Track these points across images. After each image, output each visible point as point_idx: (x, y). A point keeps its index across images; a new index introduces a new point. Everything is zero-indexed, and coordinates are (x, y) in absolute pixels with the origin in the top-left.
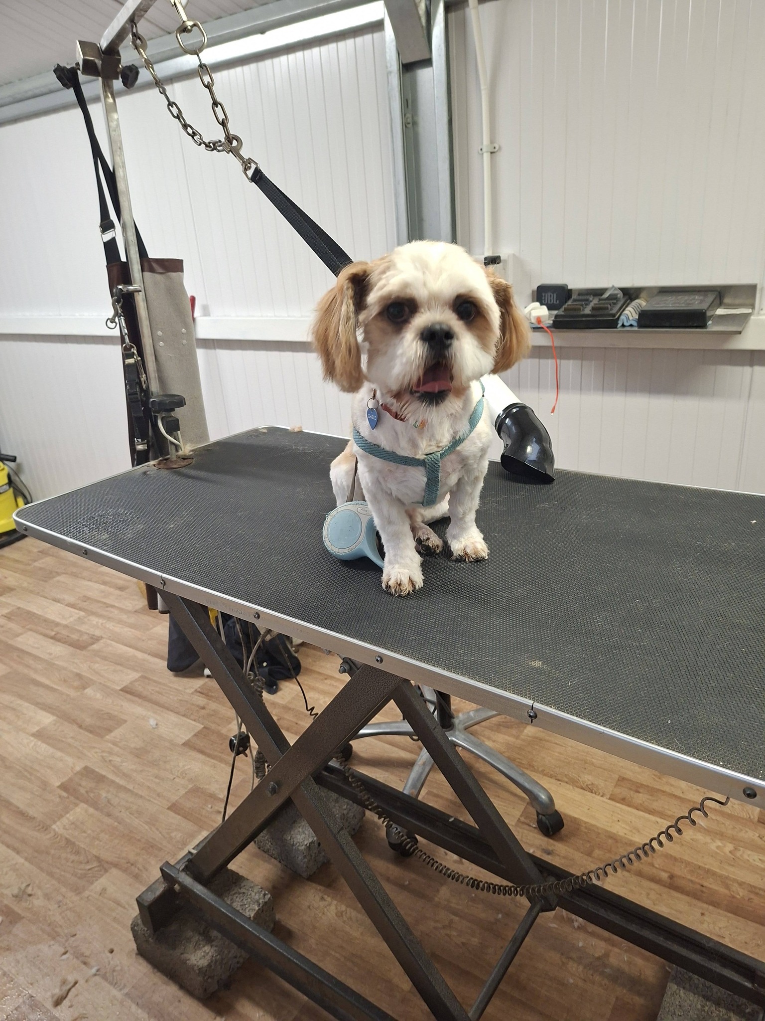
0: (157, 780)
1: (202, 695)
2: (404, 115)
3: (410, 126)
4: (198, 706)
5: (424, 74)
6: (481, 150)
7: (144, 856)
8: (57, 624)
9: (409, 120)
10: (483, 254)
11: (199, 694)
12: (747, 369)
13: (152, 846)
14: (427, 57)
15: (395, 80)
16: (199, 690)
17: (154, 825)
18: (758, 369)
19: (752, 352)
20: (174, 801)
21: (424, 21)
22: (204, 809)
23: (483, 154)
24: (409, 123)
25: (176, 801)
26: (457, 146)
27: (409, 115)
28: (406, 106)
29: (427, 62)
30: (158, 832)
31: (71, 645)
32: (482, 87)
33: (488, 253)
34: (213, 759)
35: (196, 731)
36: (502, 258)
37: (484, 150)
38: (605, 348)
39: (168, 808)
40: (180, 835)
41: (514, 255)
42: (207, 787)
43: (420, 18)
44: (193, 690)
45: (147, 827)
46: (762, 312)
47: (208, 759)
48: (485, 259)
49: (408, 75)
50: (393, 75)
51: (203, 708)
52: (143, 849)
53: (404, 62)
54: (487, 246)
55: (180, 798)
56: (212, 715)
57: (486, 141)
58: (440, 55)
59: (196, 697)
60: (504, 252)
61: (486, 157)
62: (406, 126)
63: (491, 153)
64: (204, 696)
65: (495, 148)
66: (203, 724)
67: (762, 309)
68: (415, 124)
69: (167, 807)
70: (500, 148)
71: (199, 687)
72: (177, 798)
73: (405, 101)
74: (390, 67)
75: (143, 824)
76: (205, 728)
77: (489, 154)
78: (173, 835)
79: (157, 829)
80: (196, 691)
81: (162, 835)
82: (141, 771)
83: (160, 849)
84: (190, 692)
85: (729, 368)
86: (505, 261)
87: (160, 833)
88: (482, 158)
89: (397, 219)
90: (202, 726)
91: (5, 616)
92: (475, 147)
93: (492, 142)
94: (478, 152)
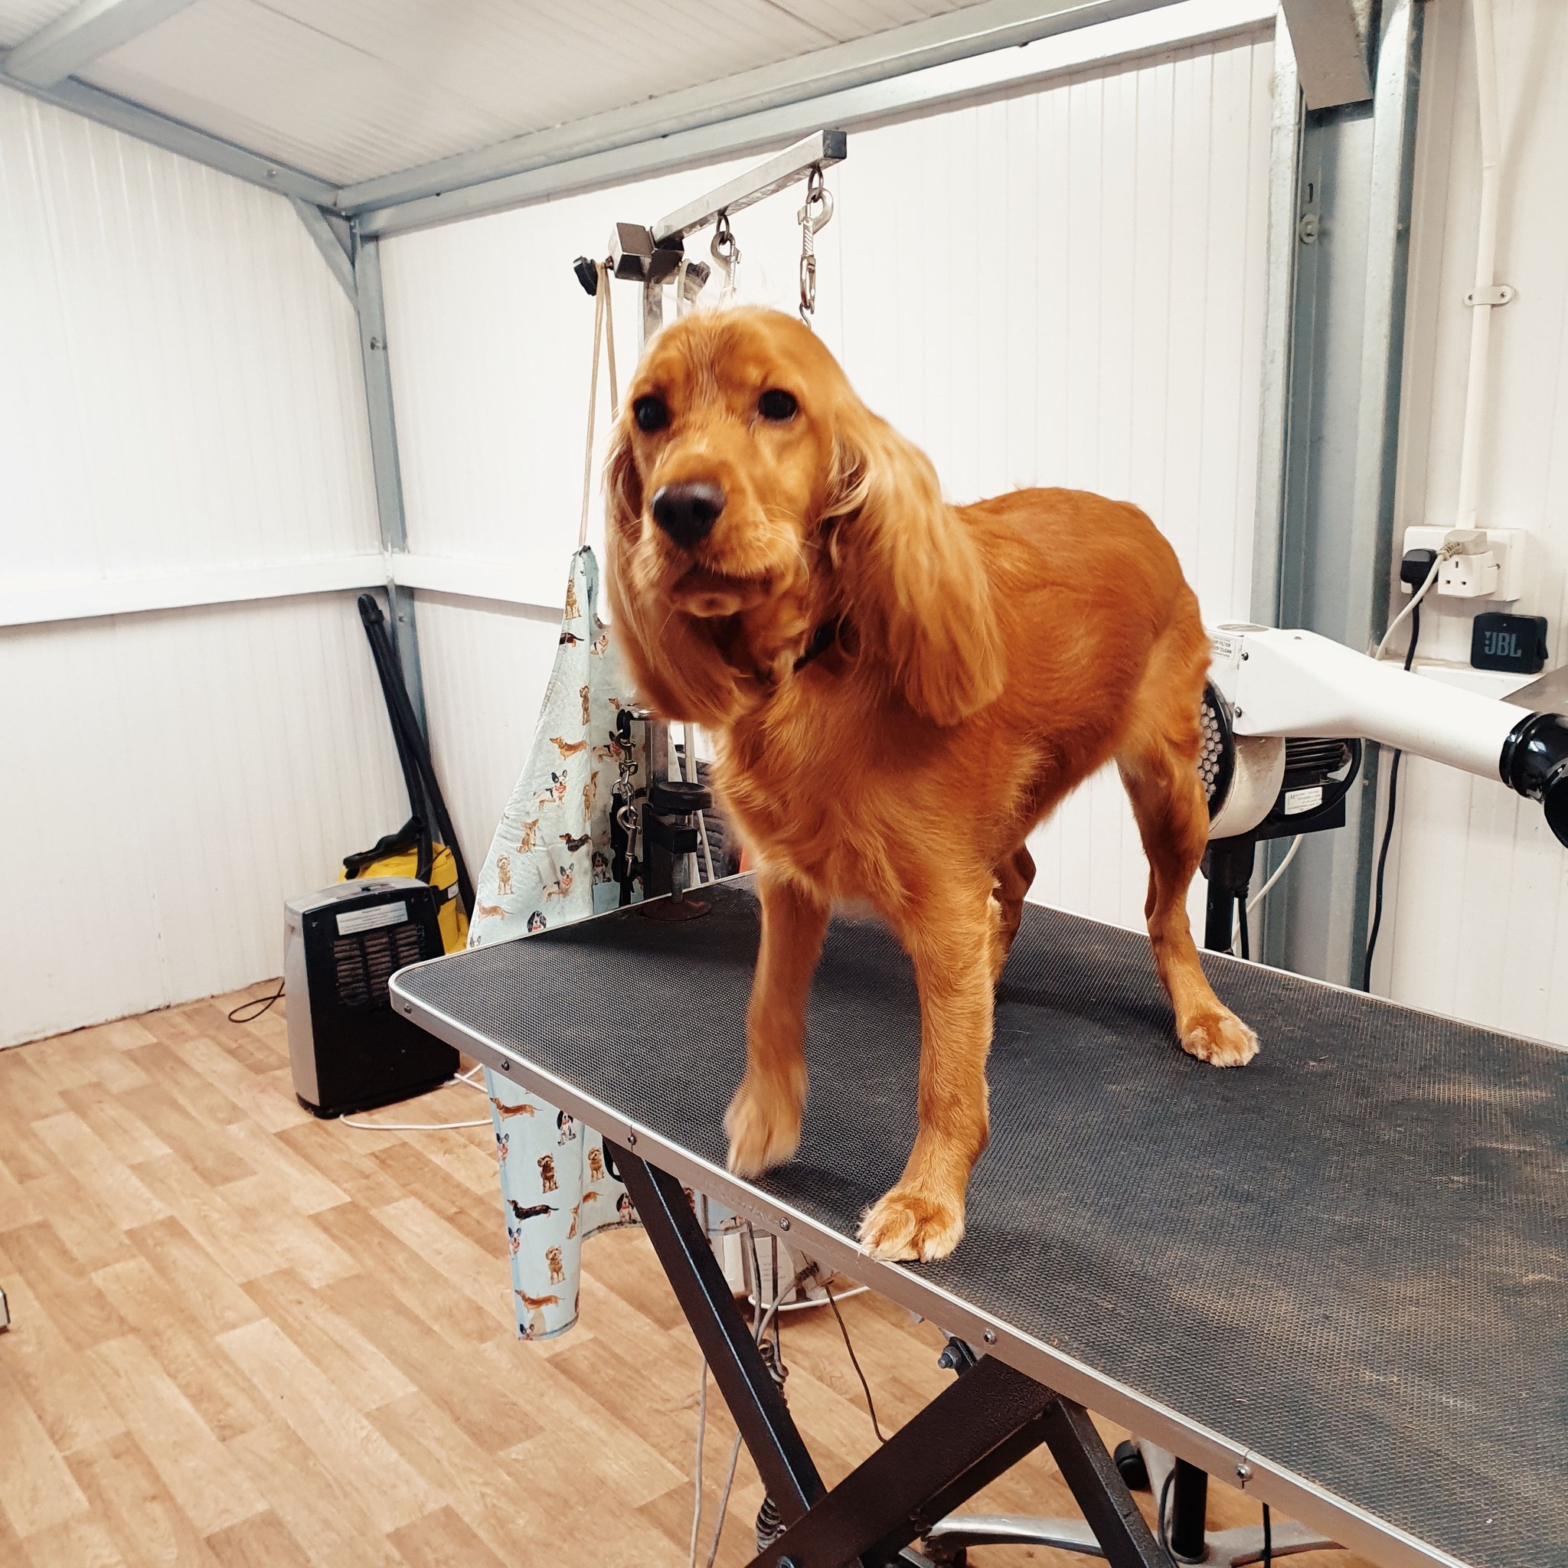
2: (1299, 216)
3: (1311, 240)
5: (1355, 133)
6: (1470, 298)
8: (466, 1192)
9: (1312, 228)
14: (1364, 96)
15: (1287, 145)
21: (1363, 23)
23: (1473, 307)
24: (1308, 235)
27: (1311, 218)
28: (1307, 197)
29: (1365, 107)
31: (478, 1242)
37: (1478, 298)
43: (1353, 17)
49: (1321, 133)
53: (1313, 106)
57: (1483, 278)
58: (1394, 95)
61: (1481, 314)
62: (1301, 240)
63: (1493, 306)
65: (1503, 295)
68: (1324, 234)
70: (1516, 294)
73: (1306, 188)
74: (1282, 116)
77: (1489, 307)
88: (1471, 318)
89: (1262, 434)
91: (376, 1157)
92: (1455, 292)
93: (1497, 281)
94: (1464, 302)
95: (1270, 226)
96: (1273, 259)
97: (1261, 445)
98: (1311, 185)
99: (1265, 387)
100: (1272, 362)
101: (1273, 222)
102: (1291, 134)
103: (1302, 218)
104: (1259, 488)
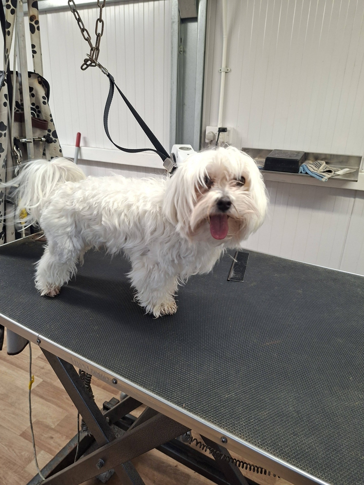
0: (14, 416)
1: (42, 360)
2: (179, 46)
3: (182, 53)
4: (40, 367)
5: (192, 26)
6: (220, 70)
7: (4, 469)
9: (182, 50)
10: (217, 126)
11: (40, 359)
12: (352, 199)
13: (9, 462)
14: (195, 16)
15: (176, 26)
16: (40, 356)
17: (11, 447)
18: (358, 200)
19: (356, 191)
20: (24, 430)
22: (42, 435)
23: (221, 72)
24: (181, 51)
25: (25, 430)
26: (207, 66)
27: (182, 47)
28: (180, 41)
29: (195, 19)
30: (13, 452)
32: (224, 36)
33: (220, 126)
34: (49, 402)
35: (38, 383)
36: (228, 129)
37: (222, 70)
38: (278, 182)
39: (21, 435)
40: (27, 453)
41: (233, 129)
42: (45, 420)
44: (37, 356)
45: (6, 448)
46: (363, 171)
47: (45, 402)
48: (219, 129)
49: (183, 25)
50: (175, 23)
51: (43, 368)
52: (3, 464)
53: (182, 17)
54: (219, 122)
55: (28, 428)
56: (48, 373)
57: (224, 65)
58: (203, 16)
59: (39, 361)
60: (228, 126)
61: (223, 74)
62: (180, 53)
63: (226, 72)
64: (43, 360)
65: (228, 70)
66: (42, 379)
67: (363, 169)
68: (184, 52)
69: (19, 434)
70: (231, 70)
71: (40, 355)
72: (26, 428)
73: (180, 39)
74: (174, 19)
75: (5, 447)
76: (43, 381)
77: (225, 73)
78: (23, 453)
79: (13, 450)
80: (39, 357)
81: (16, 454)
82: (4, 410)
83: (15, 464)
84: (35, 358)
85: (343, 198)
86: (229, 131)
87: (15, 452)
88: (221, 75)
89: (171, 102)
90: (42, 380)
92: (217, 69)
93: (226, 67)
94: (218, 71)
95: (172, 48)
96: (173, 56)
97: (171, 105)
98: (181, 39)
99: (172, 90)
100: (173, 83)
101: (173, 46)
102: (177, 24)
103: (180, 46)
104: (171, 116)
